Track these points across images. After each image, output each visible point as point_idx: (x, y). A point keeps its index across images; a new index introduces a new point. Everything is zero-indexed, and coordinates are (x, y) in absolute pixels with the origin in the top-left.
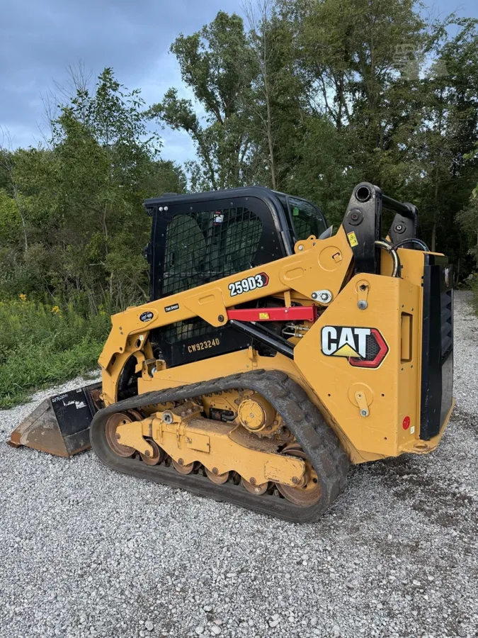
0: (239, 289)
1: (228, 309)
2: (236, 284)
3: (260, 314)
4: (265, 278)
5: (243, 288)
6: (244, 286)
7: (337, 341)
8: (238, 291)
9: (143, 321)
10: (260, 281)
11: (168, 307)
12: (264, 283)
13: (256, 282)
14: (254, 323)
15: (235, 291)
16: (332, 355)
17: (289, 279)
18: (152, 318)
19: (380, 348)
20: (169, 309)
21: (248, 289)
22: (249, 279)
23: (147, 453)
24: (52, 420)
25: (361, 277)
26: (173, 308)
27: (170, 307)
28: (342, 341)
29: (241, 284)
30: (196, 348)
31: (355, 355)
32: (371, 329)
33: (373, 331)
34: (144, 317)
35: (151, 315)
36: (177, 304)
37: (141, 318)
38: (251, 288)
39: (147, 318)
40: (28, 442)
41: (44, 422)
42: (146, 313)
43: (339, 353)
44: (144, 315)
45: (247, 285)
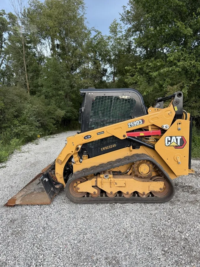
0: (132, 125)
1: (127, 132)
2: (131, 123)
3: (140, 134)
4: (143, 121)
5: (134, 125)
7: (170, 141)
8: (132, 126)
9: (85, 139)
10: (141, 122)
11: (99, 133)
12: (143, 123)
13: (140, 122)
14: (137, 137)
15: (131, 126)
16: (169, 146)
17: (152, 121)
18: (90, 137)
19: (184, 142)
21: (136, 125)
22: (137, 122)
23: (94, 192)
24: (41, 188)
25: (178, 121)
26: (101, 133)
27: (100, 133)
28: (172, 141)
29: (133, 123)
30: (105, 149)
31: (176, 145)
33: (182, 137)
34: (86, 137)
35: (90, 136)
36: (103, 132)
37: (84, 138)
39: (88, 138)
40: (21, 202)
41: (35, 190)
42: (88, 136)
43: (171, 145)
44: (86, 136)
45: (136, 124)
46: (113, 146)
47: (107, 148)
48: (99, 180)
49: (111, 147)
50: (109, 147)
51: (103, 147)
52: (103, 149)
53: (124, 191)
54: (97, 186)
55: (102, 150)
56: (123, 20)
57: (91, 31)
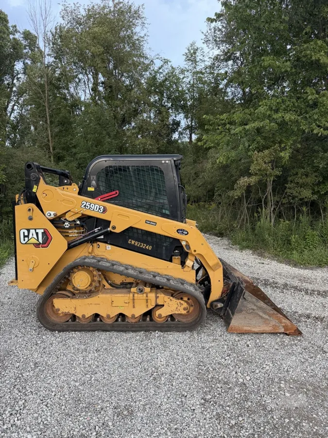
57: (154, 61)
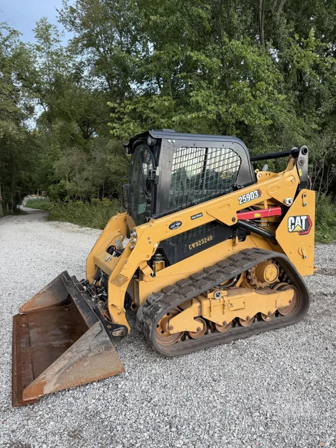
0: (245, 200)
1: (238, 212)
2: (243, 196)
3: (255, 214)
4: (259, 193)
6: (248, 198)
7: (294, 224)
9: (172, 229)
10: (257, 194)
12: (259, 195)
13: (255, 195)
14: (248, 221)
15: (242, 201)
16: (292, 232)
17: (272, 193)
18: (180, 225)
19: (309, 225)
20: (194, 217)
21: (250, 199)
22: (251, 193)
24: (104, 343)
25: (303, 191)
26: (197, 216)
27: (195, 215)
28: (296, 224)
29: (246, 197)
30: (195, 245)
31: (302, 230)
32: (307, 216)
34: (173, 226)
35: (180, 223)
36: (201, 213)
37: (170, 227)
38: (252, 199)
39: (176, 226)
40: (58, 385)
41: (90, 350)
42: (175, 223)
43: (295, 230)
44: (173, 224)
45: (249, 197)
46: (208, 240)
47: (199, 243)
48: (206, 303)
49: (204, 241)
50: (202, 242)
51: (193, 243)
52: (192, 246)
53: (242, 316)
54: (201, 317)
55: (190, 249)
56: (63, 21)
